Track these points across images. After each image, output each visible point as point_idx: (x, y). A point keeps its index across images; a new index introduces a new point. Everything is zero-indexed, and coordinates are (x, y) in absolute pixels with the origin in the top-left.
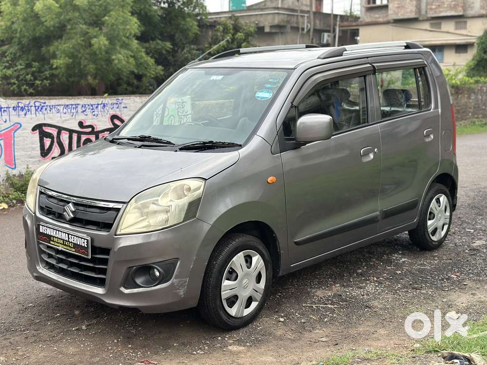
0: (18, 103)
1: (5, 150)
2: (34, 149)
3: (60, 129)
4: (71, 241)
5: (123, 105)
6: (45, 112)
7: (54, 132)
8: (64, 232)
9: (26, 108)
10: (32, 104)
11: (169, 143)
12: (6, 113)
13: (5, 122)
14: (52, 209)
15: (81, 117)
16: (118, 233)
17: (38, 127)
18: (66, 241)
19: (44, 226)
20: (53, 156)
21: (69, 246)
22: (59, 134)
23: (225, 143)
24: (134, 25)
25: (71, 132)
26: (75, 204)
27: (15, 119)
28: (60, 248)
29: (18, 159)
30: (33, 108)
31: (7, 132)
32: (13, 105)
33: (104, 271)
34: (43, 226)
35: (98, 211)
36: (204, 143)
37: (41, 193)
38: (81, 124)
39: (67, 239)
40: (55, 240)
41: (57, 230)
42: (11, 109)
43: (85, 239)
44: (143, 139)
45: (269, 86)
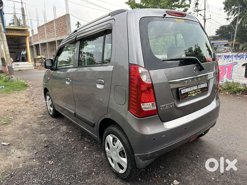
0: (237, 54)
1: (228, 72)
2: (242, 73)
9: (241, 56)
10: (245, 54)
12: (231, 58)
13: (230, 61)
17: (246, 65)
27: (235, 60)
29: (233, 76)
30: (245, 57)
31: (230, 65)
32: (235, 55)
42: (234, 57)
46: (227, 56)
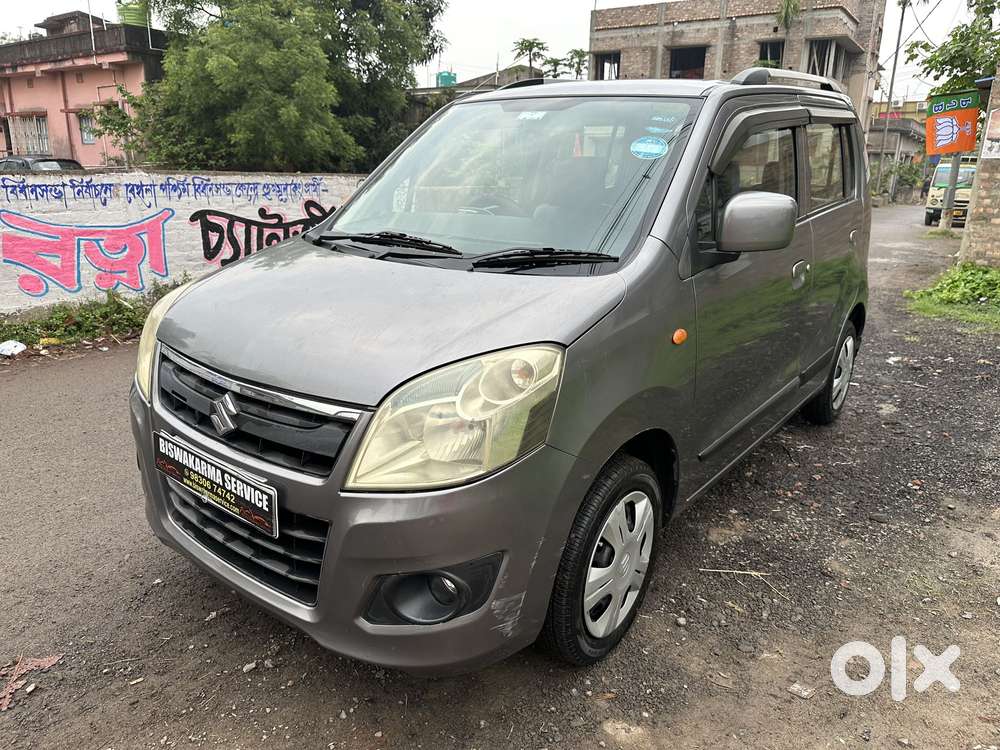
0: (168, 179)
1: (150, 249)
2: (194, 247)
3: (232, 219)
4: (229, 488)
5: (321, 188)
6: (210, 194)
7: (224, 223)
8: (212, 465)
9: (181, 187)
10: (189, 180)
11: (448, 250)
12: (149, 194)
13: (149, 207)
14: (185, 400)
15: (262, 202)
16: (350, 484)
17: (200, 216)
18: (218, 485)
19: (169, 441)
20: (223, 257)
21: (226, 500)
22: (231, 226)
23: (581, 253)
24: (330, 93)
25: (248, 223)
26: (238, 397)
27: (163, 201)
28: (206, 498)
29: (170, 262)
30: (191, 188)
31: (153, 221)
32: (159, 183)
33: (314, 570)
34: (165, 439)
35: (296, 421)
36: (533, 252)
37: (164, 358)
38: (262, 212)
39: (219, 481)
40: (194, 477)
41: (196, 456)
42: (157, 188)
43: (263, 492)
44: (386, 239)
45: (656, 130)
46: (138, 187)
